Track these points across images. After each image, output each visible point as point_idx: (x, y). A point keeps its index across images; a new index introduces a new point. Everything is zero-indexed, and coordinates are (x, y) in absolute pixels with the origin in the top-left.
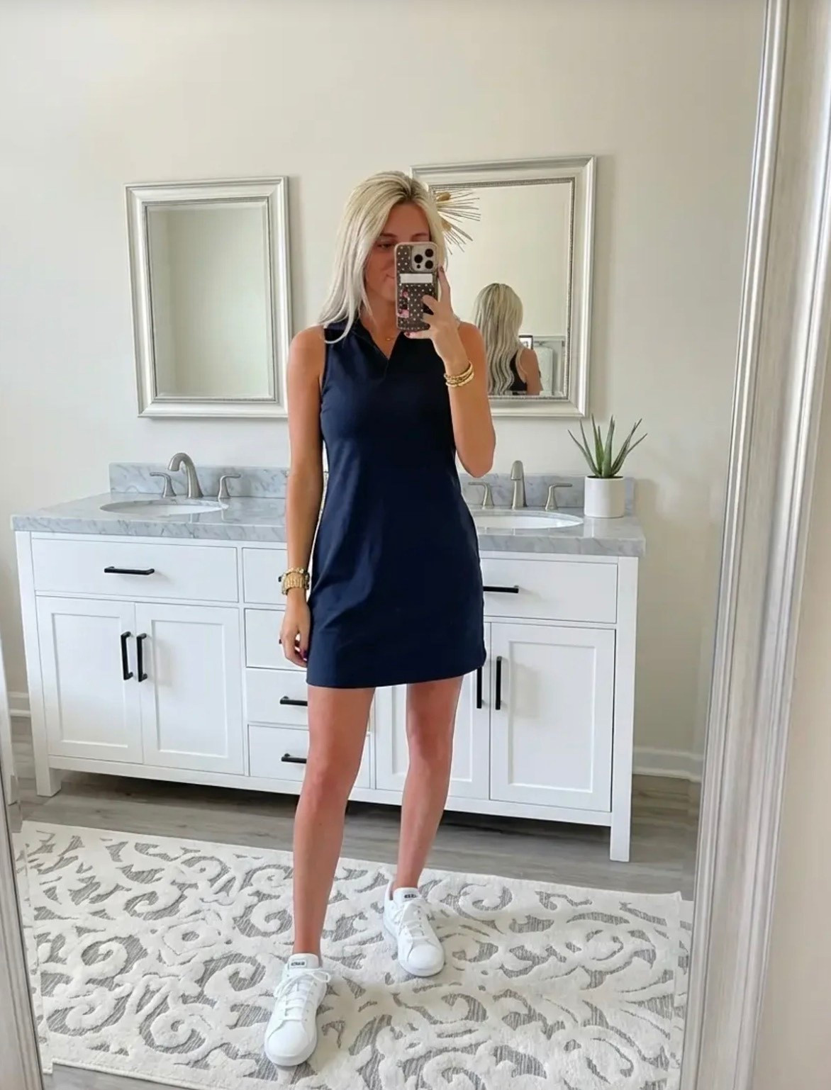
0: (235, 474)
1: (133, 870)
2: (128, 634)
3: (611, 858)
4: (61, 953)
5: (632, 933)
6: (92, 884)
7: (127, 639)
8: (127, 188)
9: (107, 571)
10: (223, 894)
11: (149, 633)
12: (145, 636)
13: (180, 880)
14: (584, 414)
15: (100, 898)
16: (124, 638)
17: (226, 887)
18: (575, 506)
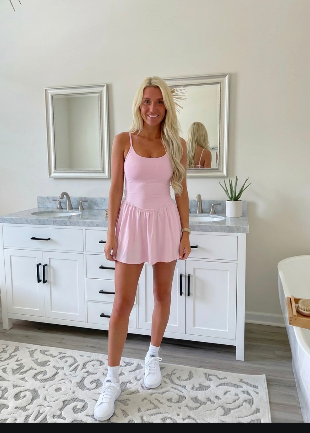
0: (85, 200)
1: (39, 361)
2: (40, 264)
3: (236, 359)
4: (6, 395)
5: (243, 392)
6: (21, 366)
7: (39, 266)
8: (45, 89)
9: (31, 239)
10: (74, 372)
11: (48, 263)
12: (46, 265)
13: (57, 366)
14: (226, 175)
15: (23, 373)
16: (38, 266)
17: (75, 369)
18: (222, 212)
